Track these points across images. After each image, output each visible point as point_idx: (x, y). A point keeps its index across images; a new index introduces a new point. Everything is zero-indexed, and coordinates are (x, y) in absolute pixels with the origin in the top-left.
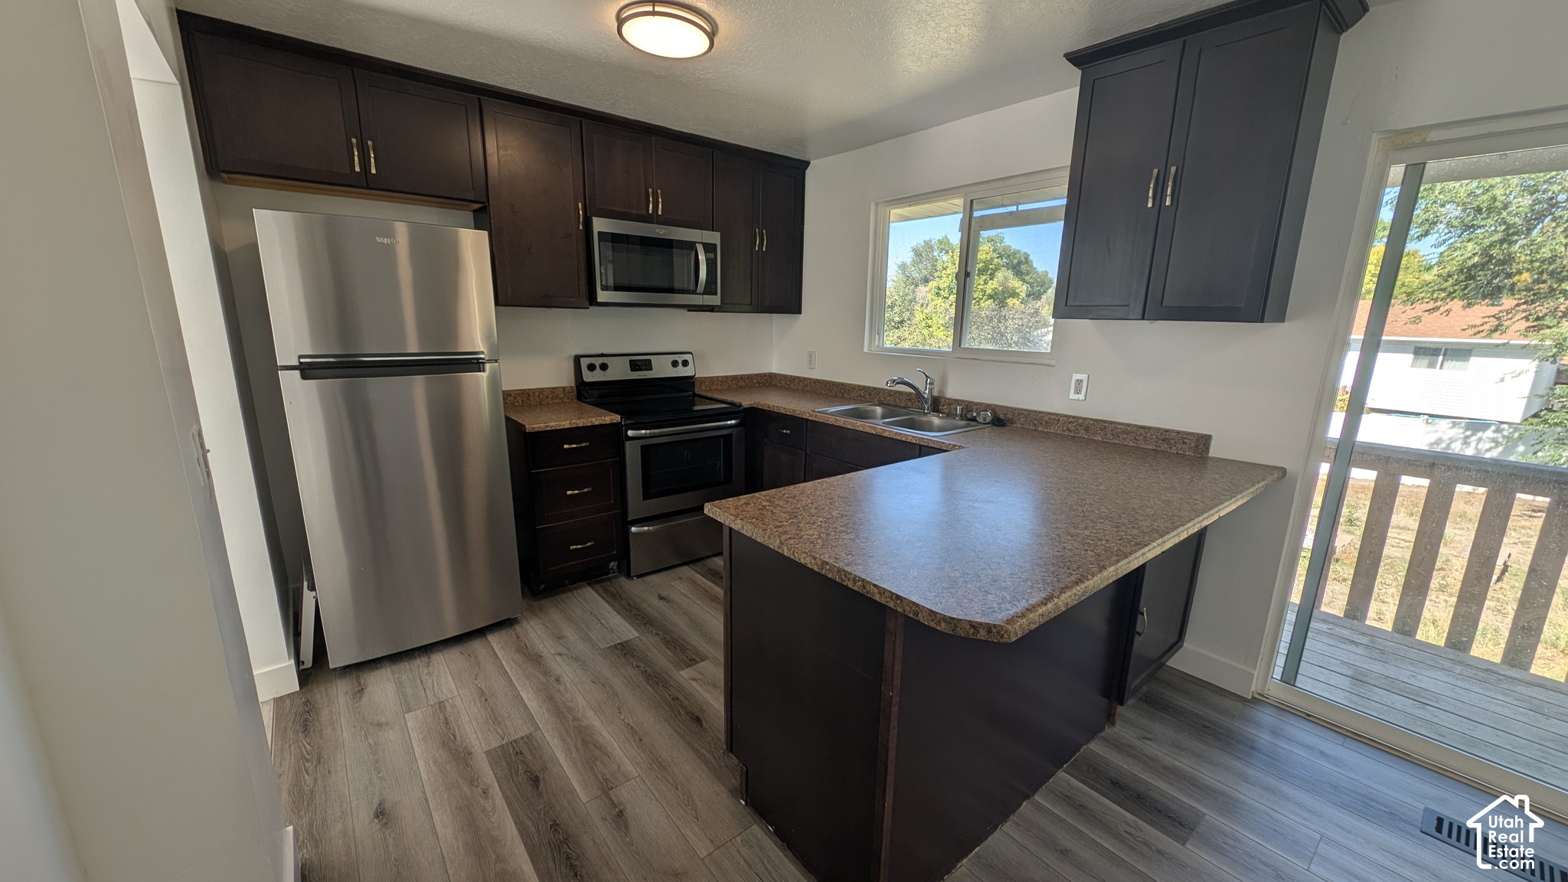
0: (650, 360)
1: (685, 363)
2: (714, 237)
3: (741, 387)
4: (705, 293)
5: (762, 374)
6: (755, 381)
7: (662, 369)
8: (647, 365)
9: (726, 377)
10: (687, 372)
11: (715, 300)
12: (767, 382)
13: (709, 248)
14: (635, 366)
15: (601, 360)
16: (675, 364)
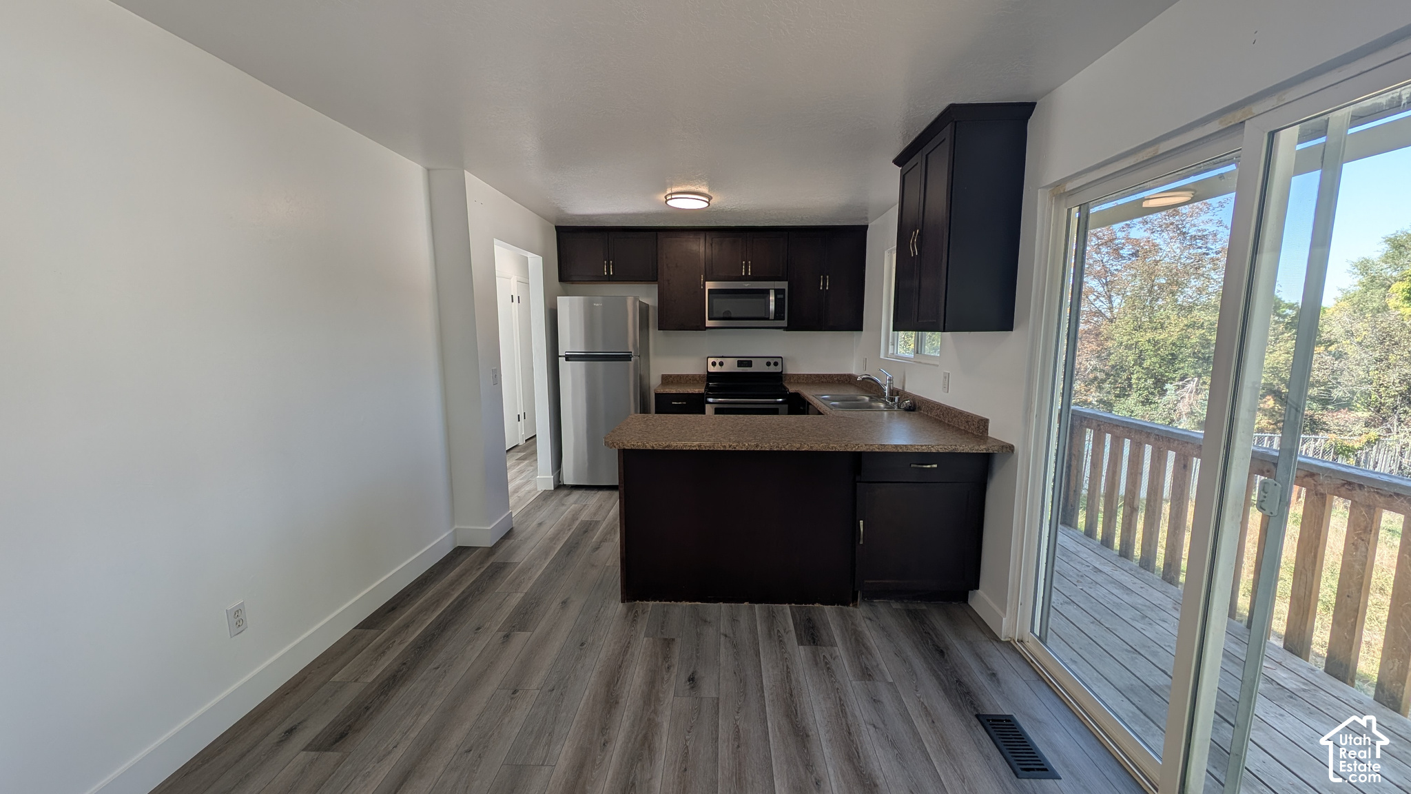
0: (751, 361)
1: (776, 364)
2: (784, 285)
3: (823, 382)
4: (776, 318)
5: (842, 375)
6: (836, 379)
7: (758, 367)
8: (749, 364)
9: (811, 375)
10: (778, 369)
11: (784, 323)
12: (847, 380)
13: (777, 292)
14: (740, 364)
15: (720, 360)
16: (768, 364)
